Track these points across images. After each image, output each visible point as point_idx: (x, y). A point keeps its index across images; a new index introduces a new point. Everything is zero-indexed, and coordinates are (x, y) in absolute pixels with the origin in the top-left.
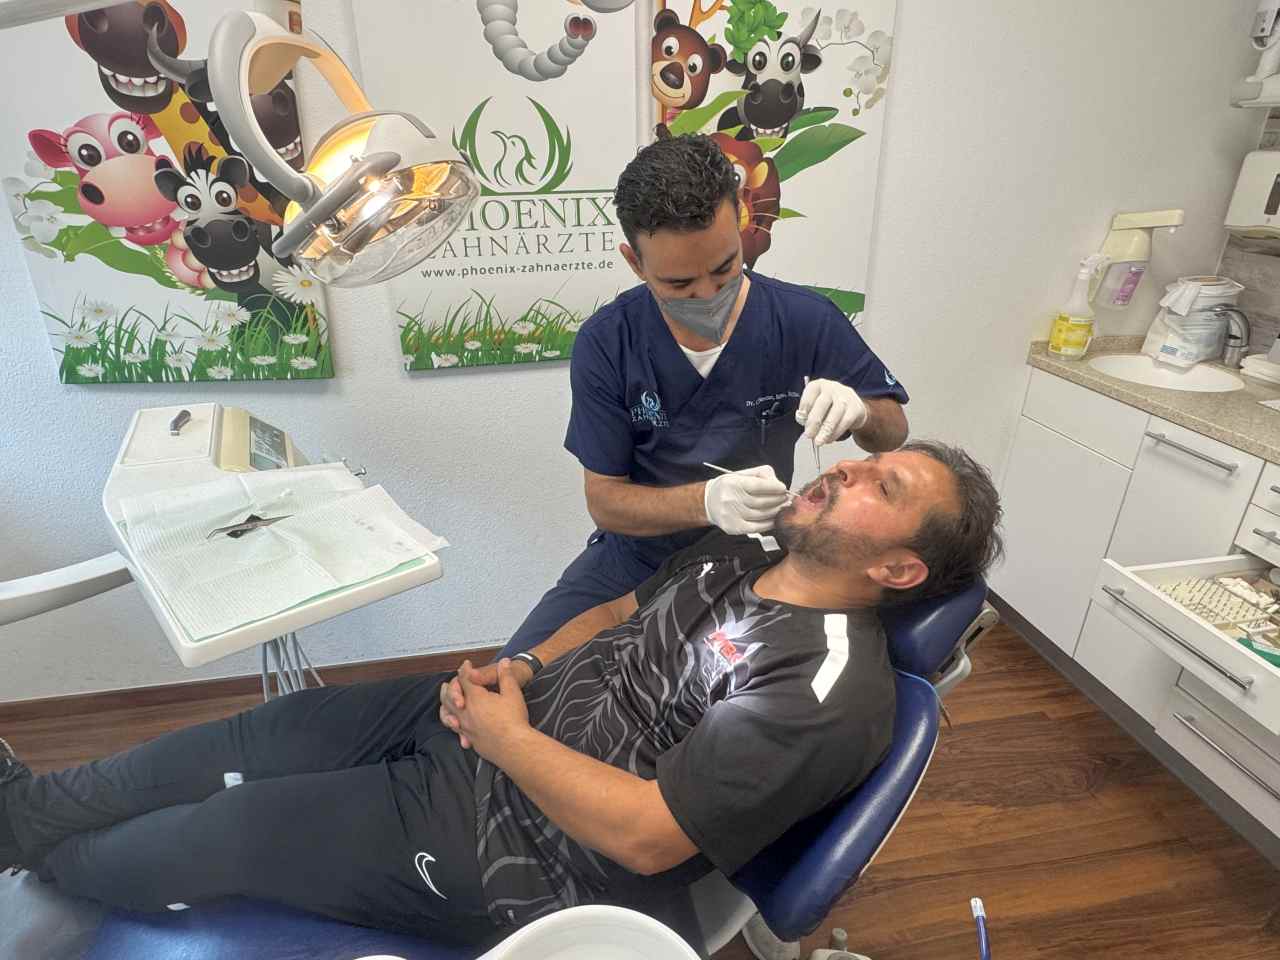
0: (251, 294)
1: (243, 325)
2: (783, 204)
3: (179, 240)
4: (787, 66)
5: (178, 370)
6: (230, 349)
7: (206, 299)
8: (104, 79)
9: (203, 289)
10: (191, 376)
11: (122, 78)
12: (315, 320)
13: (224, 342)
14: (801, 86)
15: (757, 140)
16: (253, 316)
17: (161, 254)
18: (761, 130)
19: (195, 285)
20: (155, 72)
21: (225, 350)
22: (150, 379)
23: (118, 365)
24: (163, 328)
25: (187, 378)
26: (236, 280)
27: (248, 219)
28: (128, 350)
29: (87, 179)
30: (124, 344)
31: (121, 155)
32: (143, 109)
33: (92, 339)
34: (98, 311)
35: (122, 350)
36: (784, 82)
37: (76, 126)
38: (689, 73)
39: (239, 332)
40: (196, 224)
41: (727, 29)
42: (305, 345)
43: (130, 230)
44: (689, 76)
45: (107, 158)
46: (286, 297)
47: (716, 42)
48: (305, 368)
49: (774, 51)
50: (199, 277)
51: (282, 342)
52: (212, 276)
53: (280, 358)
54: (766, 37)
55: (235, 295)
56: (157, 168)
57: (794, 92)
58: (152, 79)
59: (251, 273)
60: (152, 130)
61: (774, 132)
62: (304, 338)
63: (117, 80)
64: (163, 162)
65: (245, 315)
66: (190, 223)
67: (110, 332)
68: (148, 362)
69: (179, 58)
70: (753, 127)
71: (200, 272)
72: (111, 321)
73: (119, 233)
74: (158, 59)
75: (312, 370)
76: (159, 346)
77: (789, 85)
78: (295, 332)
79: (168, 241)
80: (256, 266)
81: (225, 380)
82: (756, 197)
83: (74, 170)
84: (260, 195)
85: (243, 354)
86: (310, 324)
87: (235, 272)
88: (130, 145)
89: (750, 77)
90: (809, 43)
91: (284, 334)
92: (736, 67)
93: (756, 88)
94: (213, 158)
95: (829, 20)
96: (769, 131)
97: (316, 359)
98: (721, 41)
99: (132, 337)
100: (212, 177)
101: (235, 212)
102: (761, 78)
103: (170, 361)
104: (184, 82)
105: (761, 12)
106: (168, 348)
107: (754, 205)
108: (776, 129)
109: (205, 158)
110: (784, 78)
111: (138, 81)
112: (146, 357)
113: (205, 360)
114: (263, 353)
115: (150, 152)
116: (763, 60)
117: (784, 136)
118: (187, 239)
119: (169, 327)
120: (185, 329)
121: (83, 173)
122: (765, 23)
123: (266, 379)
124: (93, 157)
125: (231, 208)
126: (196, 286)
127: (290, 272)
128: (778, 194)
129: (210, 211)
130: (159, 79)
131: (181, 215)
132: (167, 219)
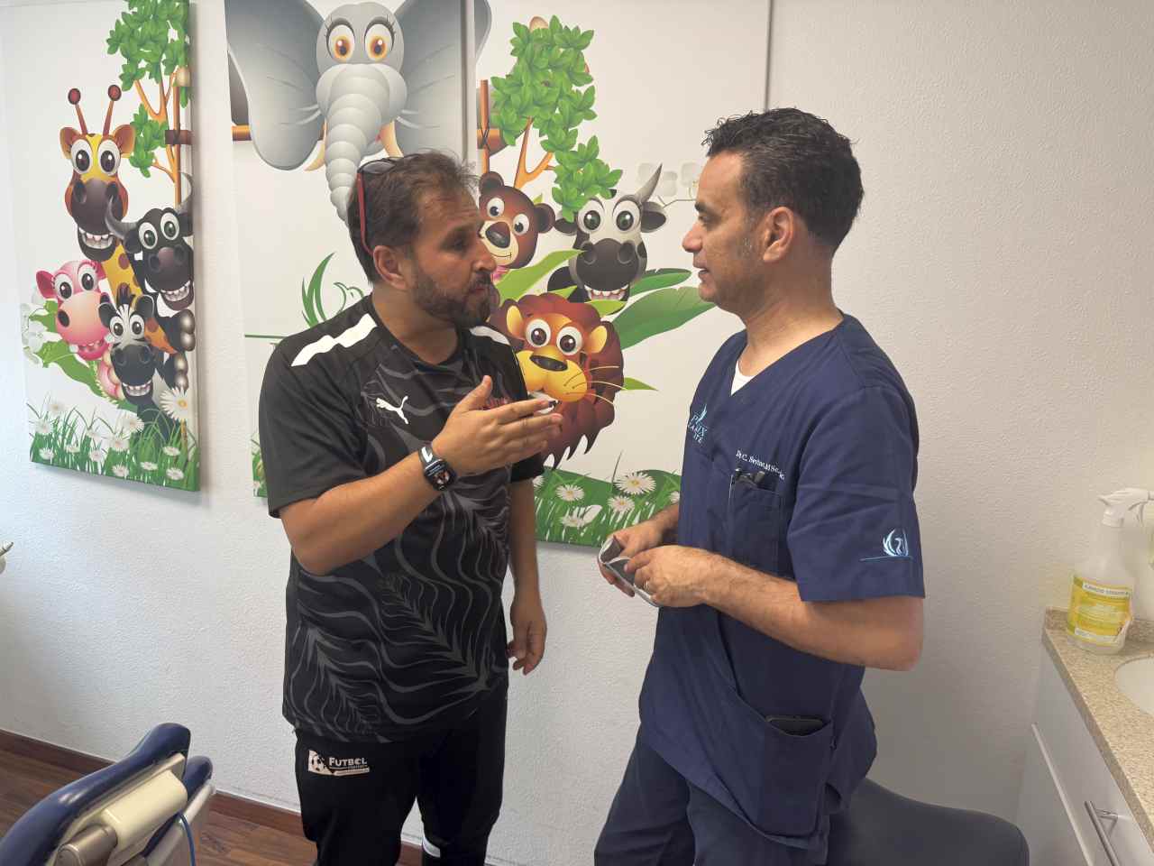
0: (146, 407)
1: (138, 433)
2: (627, 373)
3: (107, 358)
4: (623, 223)
5: (96, 463)
6: (128, 452)
7: (119, 408)
8: (80, 235)
9: (117, 399)
10: (103, 470)
11: (90, 236)
12: (186, 437)
13: (125, 446)
14: (642, 245)
15: (593, 302)
16: (146, 426)
17: (95, 368)
18: (597, 292)
19: (113, 394)
20: (107, 231)
21: (125, 452)
22: (78, 468)
23: (62, 453)
24: (91, 427)
25: (100, 471)
26: (138, 395)
27: (150, 345)
28: (69, 442)
29: (63, 307)
30: (67, 436)
31: (82, 291)
32: (97, 257)
33: (50, 429)
34: (56, 408)
35: (65, 441)
36: (622, 242)
37: (62, 269)
38: (516, 233)
39: (136, 438)
40: (118, 347)
41: (554, 189)
42: (177, 457)
43: (81, 347)
44: (515, 235)
45: (75, 292)
46: (169, 413)
47: (543, 202)
48: (176, 479)
49: (608, 211)
50: (116, 390)
51: (162, 452)
52: (124, 388)
53: (160, 466)
54: (598, 196)
55: (136, 407)
56: (101, 302)
57: (635, 254)
58: (105, 236)
59: (148, 390)
60: (101, 273)
61: (611, 294)
62: (177, 452)
63: (86, 236)
64: (105, 298)
65: (140, 425)
66: (115, 345)
67: (61, 425)
68: (79, 453)
69: (123, 221)
70: (587, 288)
71: (117, 385)
72: (62, 418)
73: (74, 349)
74: (110, 221)
75: (180, 481)
76: (87, 440)
77: (628, 245)
78: (171, 445)
79: (100, 359)
80: (151, 385)
81: (123, 478)
82: (594, 363)
83: (56, 301)
84: (160, 328)
85: (136, 458)
86: (182, 440)
87: (138, 388)
88: (88, 284)
89: (582, 238)
90: (650, 200)
91: (164, 446)
92: (564, 226)
93: (589, 247)
94: (134, 296)
95: (673, 175)
96: (606, 293)
97: (184, 471)
98: (549, 200)
99: (72, 432)
100: (132, 310)
101: (143, 340)
102: (595, 237)
103: (92, 455)
104: (123, 238)
105: (592, 171)
106: (92, 444)
107: (593, 372)
108: (616, 292)
109: (129, 296)
110: (621, 237)
111: (97, 238)
112: (78, 449)
113: (113, 458)
114: (149, 460)
115: (98, 290)
116: (595, 218)
117: (625, 299)
118: (112, 357)
119: (94, 427)
120: (103, 430)
121: (60, 302)
122: (597, 182)
123: (149, 482)
124: (67, 292)
125: (140, 336)
126: (114, 397)
127: (173, 393)
128: (620, 362)
129: (128, 338)
130: (110, 236)
131: (111, 339)
132: (102, 341)
